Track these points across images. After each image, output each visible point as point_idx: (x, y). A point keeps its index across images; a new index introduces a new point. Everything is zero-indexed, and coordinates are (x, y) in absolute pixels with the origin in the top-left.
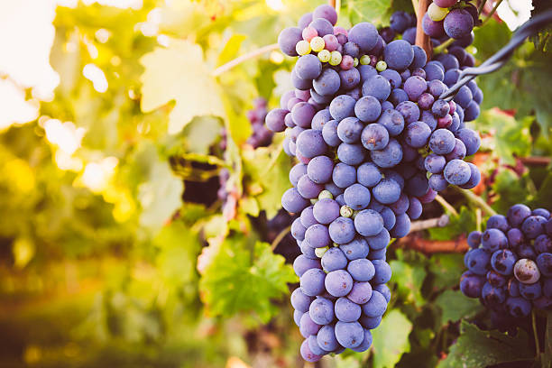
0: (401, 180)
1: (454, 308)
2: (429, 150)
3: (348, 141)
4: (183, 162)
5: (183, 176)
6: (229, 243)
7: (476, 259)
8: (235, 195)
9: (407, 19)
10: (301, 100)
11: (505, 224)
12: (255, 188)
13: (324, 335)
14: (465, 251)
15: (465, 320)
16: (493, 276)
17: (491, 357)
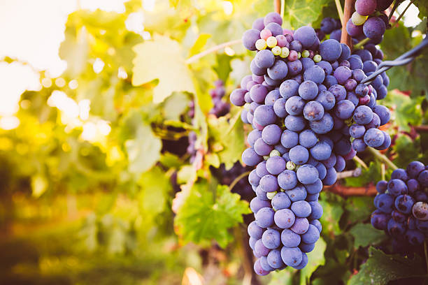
0: (331, 143)
1: (363, 236)
2: (353, 121)
3: (293, 113)
4: (161, 126)
5: (162, 137)
6: (197, 186)
7: (384, 202)
8: (202, 151)
9: (333, 23)
10: (256, 83)
11: (405, 176)
12: (217, 147)
13: (273, 257)
14: (374, 195)
15: (373, 246)
16: (397, 214)
17: (393, 274)
